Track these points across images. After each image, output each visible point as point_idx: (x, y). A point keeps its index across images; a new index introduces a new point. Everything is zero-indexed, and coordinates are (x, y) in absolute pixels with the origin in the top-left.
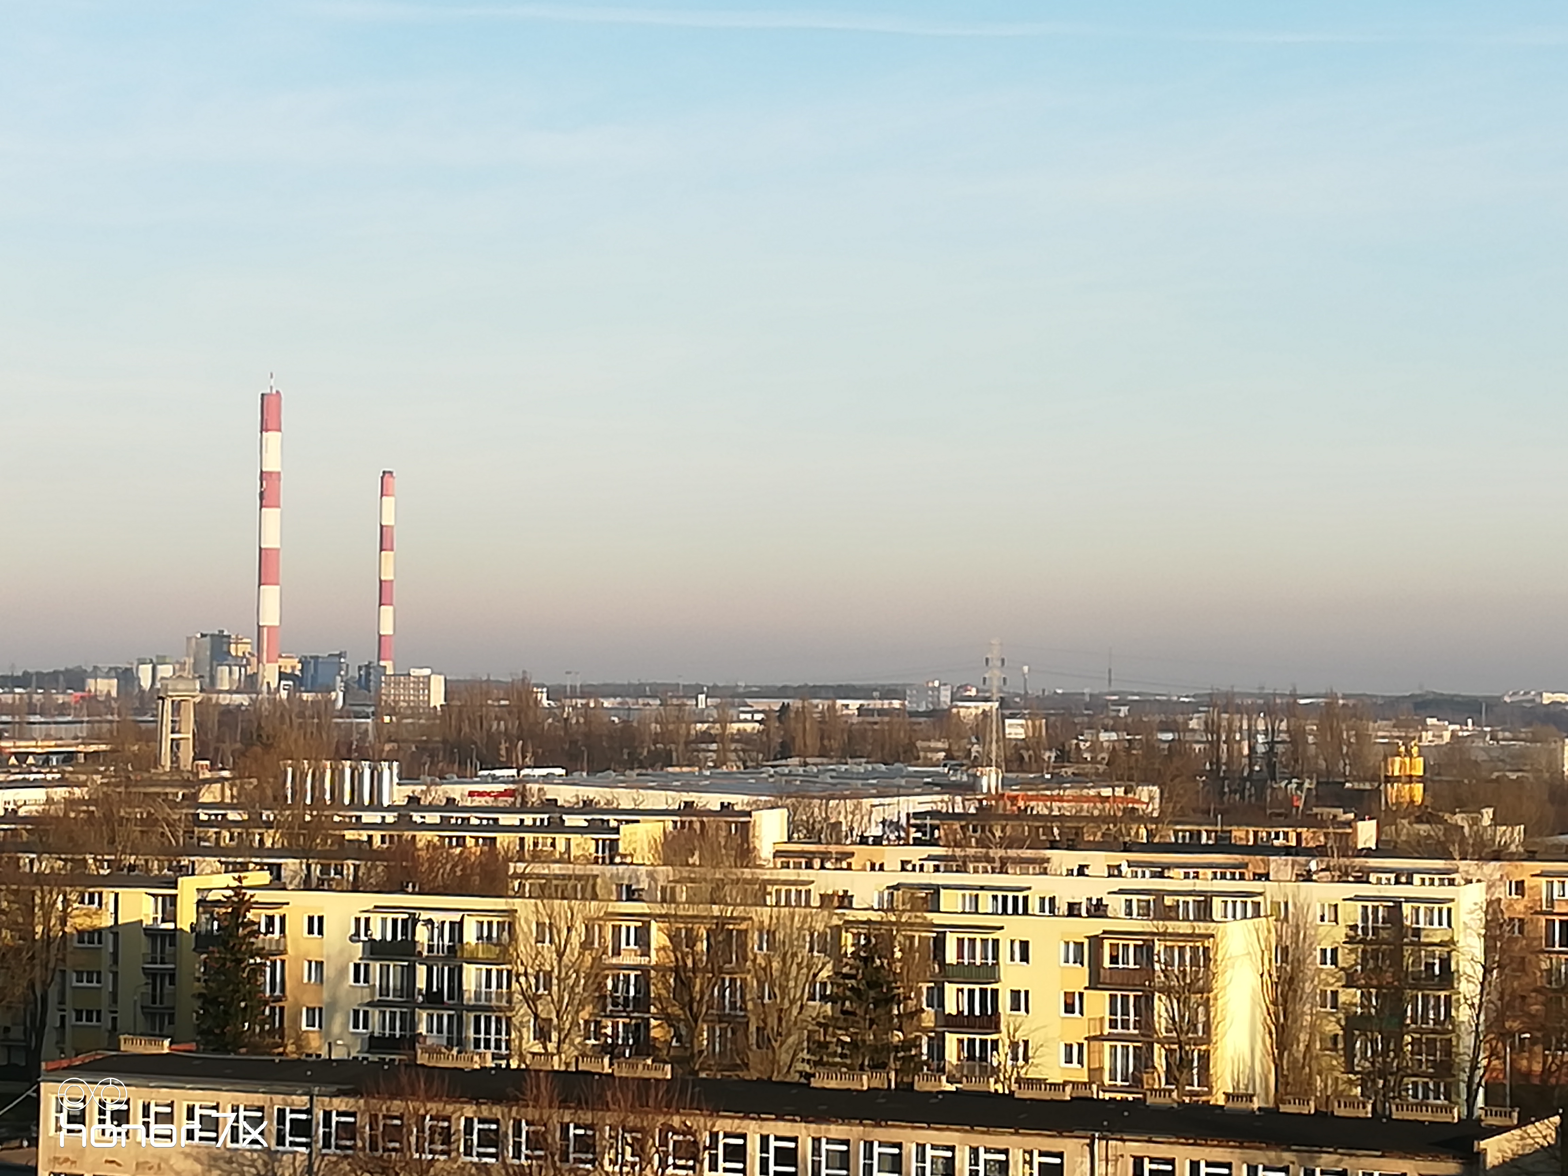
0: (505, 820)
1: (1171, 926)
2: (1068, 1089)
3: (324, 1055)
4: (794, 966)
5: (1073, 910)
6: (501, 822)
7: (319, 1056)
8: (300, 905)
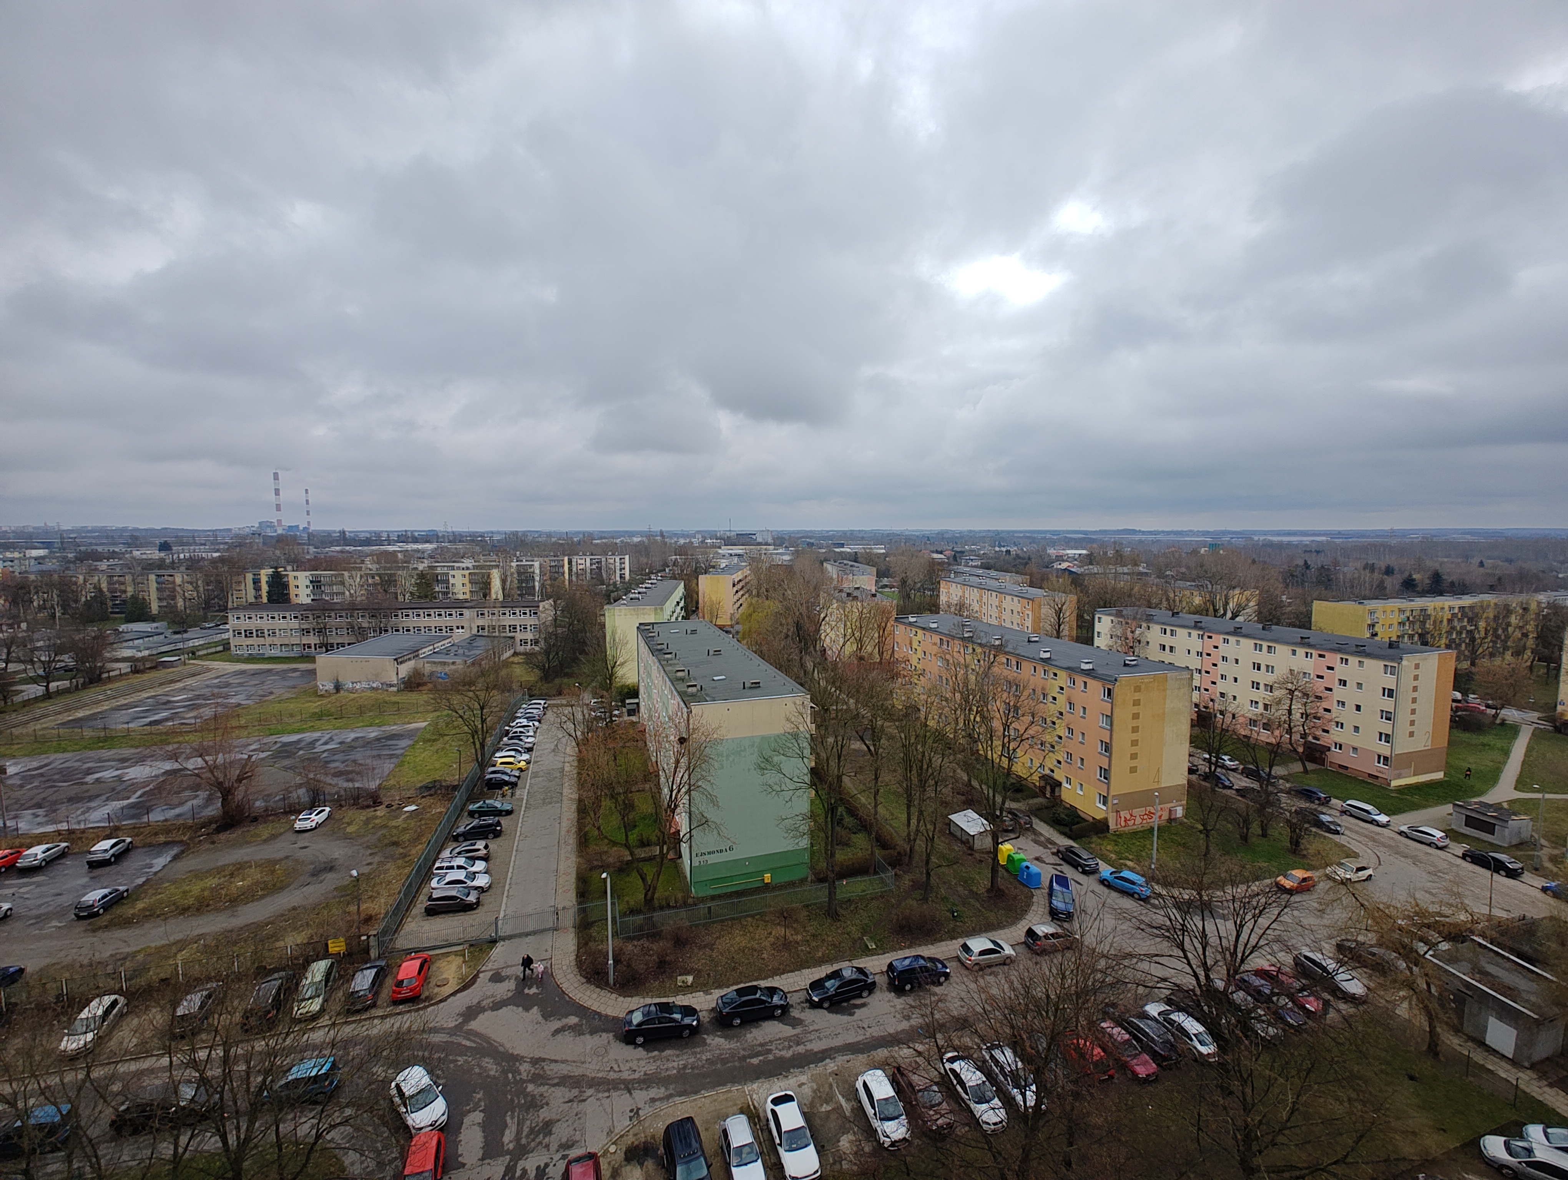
1: (483, 571)
2: (464, 600)
3: (301, 603)
4: (408, 581)
5: (463, 569)
6: (339, 557)
8: (292, 574)
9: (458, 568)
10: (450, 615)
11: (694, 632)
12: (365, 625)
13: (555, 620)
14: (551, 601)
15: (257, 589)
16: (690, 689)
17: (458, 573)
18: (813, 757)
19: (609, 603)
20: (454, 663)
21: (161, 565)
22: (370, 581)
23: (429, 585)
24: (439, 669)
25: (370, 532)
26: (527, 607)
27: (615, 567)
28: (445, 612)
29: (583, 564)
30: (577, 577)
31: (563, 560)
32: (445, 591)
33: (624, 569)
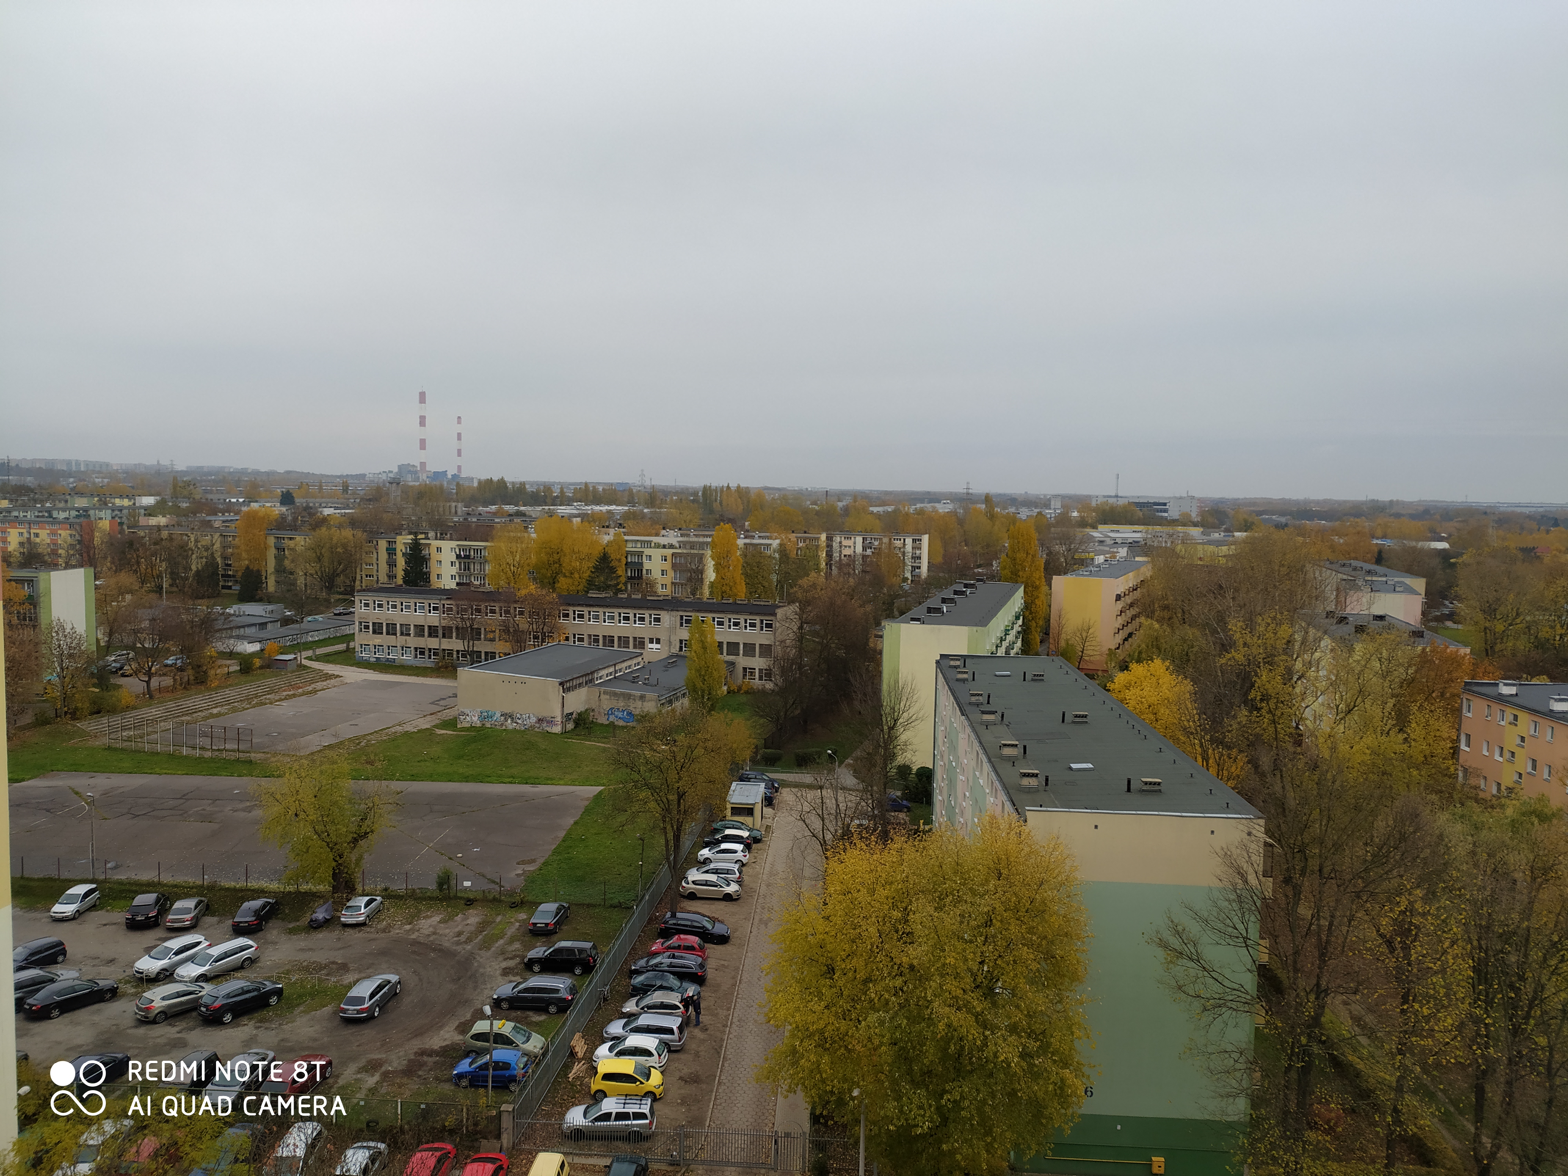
0: (497, 520)
1: (692, 551)
2: (665, 596)
3: (443, 588)
4: (584, 563)
5: (664, 547)
7: (441, 588)
8: (434, 544)
9: (658, 546)
10: (642, 619)
11: (1038, 678)
12: (524, 626)
13: (801, 638)
14: (796, 607)
15: (392, 564)
16: (1026, 782)
17: (657, 553)
18: (1265, 943)
19: (891, 616)
20: (642, 698)
21: (281, 525)
23: (613, 570)
24: (621, 704)
25: (538, 484)
26: (757, 614)
27: (904, 554)
28: (635, 615)
29: (850, 547)
30: (840, 568)
31: (818, 539)
32: (636, 581)
33: (920, 558)
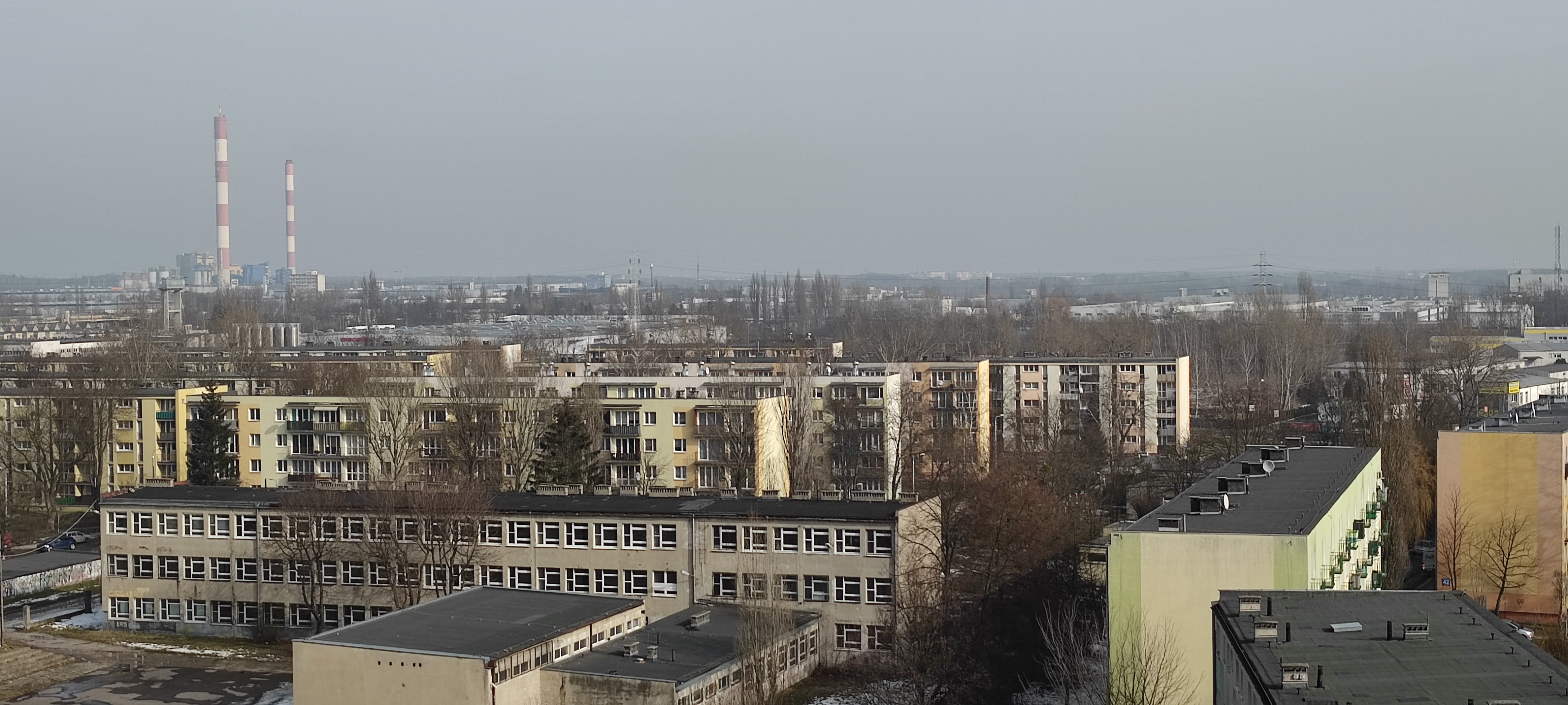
0: (362, 354)
1: (733, 403)
2: (678, 491)
3: (263, 486)
4: (527, 431)
5: (679, 395)
6: (360, 355)
7: (259, 486)
8: (246, 403)
9: (666, 392)
10: (640, 536)
12: (416, 555)
13: (947, 567)
14: (934, 505)
15: (168, 442)
17: (664, 409)
19: (1121, 518)
22: (434, 425)
23: (583, 442)
25: (436, 284)
26: (860, 520)
27: (1142, 395)
28: (627, 528)
29: (1036, 385)
30: (1018, 427)
31: (973, 372)
32: (628, 463)
33: (1173, 402)
